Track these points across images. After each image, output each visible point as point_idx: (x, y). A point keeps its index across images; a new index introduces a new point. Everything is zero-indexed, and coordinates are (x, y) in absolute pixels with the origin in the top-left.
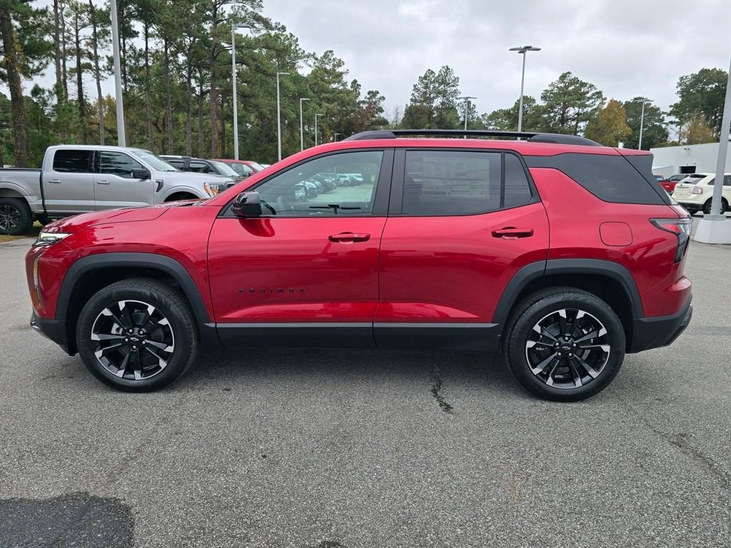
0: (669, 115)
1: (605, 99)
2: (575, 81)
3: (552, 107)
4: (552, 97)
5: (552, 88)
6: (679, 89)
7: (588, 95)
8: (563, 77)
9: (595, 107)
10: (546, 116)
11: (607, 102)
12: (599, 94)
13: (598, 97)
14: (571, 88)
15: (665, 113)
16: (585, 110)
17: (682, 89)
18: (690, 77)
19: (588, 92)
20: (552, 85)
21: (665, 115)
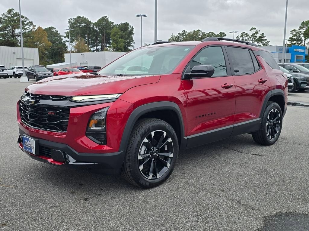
0: (65, 37)
1: (35, 26)
2: (17, 14)
3: (6, 28)
4: (5, 22)
5: (4, 17)
6: (69, 25)
7: (25, 23)
8: (10, 11)
9: (30, 30)
10: (2, 32)
11: (36, 28)
12: (31, 23)
13: (31, 25)
14: (15, 18)
15: (63, 36)
16: (25, 31)
17: (70, 25)
18: (73, 19)
19: (25, 21)
20: (3, 15)
21: (63, 37)
